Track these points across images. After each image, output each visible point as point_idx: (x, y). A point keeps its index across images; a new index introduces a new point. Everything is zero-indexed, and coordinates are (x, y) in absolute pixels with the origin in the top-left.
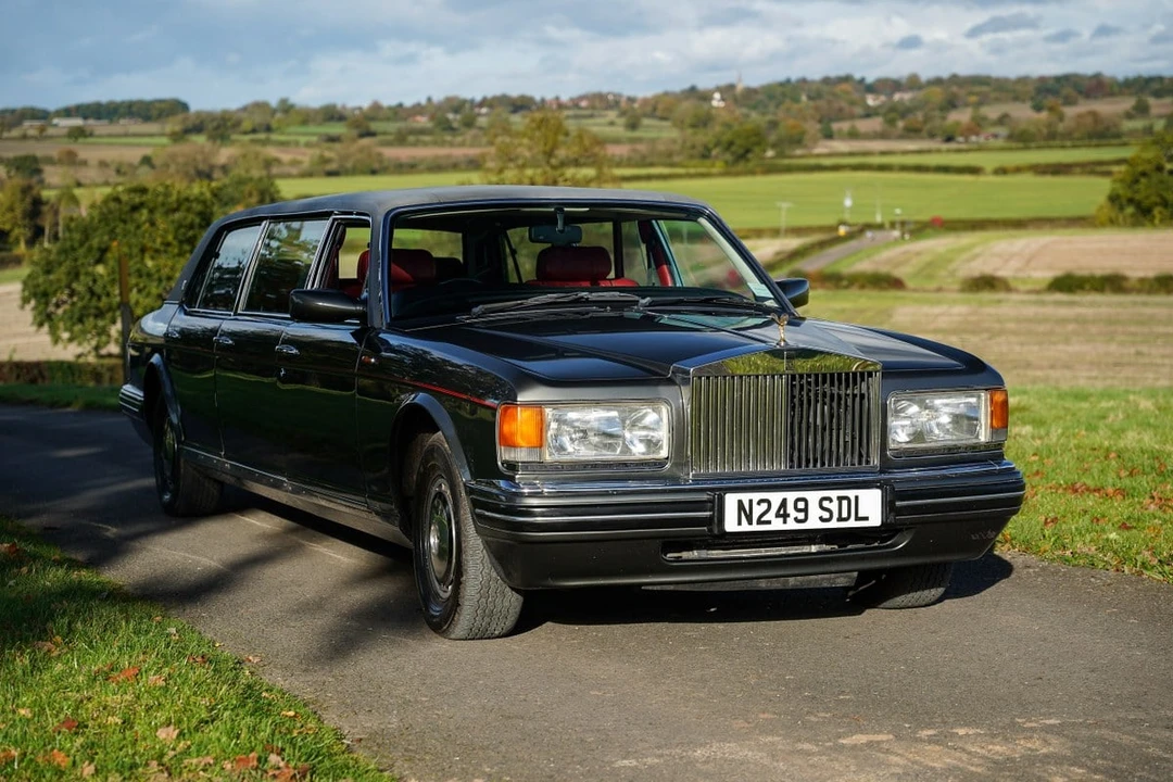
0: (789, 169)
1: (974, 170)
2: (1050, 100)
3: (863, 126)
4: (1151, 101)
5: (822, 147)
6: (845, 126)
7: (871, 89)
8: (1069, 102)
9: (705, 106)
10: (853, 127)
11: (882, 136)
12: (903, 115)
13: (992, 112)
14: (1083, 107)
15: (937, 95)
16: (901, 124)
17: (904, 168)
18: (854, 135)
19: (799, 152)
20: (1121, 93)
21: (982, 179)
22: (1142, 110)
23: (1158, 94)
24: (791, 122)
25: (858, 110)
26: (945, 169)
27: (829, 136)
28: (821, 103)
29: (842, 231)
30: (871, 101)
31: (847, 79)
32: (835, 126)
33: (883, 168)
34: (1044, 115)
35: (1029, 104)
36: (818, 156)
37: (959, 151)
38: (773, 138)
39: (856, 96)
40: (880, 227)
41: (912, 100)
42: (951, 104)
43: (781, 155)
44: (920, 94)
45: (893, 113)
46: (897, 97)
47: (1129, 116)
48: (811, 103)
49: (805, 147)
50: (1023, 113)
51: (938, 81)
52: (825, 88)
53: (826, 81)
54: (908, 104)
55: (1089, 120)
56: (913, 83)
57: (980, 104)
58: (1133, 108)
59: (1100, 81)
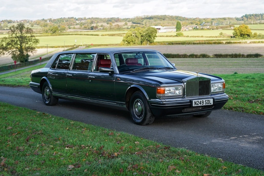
0: (63, 35)
1: (97, 35)
2: (110, 22)
3: (76, 27)
4: (128, 23)
5: (69, 30)
6: (73, 27)
7: (77, 20)
8: (113, 23)
9: (46, 23)
10: (74, 27)
11: (80, 28)
12: (83, 25)
13: (100, 24)
14: (116, 24)
15: (89, 21)
16: (83, 26)
17: (85, 35)
18: (74, 28)
19: (64, 31)
20: (122, 21)
21: (99, 37)
22: (126, 24)
23: (129, 21)
24: (63, 26)
25: (75, 24)
26: (92, 35)
27: (70, 29)
28: (68, 22)
29: (75, 46)
30: (77, 22)
31: (72, 18)
32: (71, 27)
33: (81, 35)
34: (109, 25)
35: (106, 23)
36: (68, 32)
37: (94, 31)
38: (59, 29)
39: (74, 21)
40: (82, 46)
41: (85, 22)
42: (92, 23)
43: (61, 32)
44: (86, 21)
45: (81, 24)
46: (82, 21)
47: (124, 26)
48: (66, 22)
49: (66, 30)
50: (105, 24)
51: (89, 18)
52: (69, 19)
53: (69, 18)
54: (84, 23)
55: (117, 26)
56: (85, 19)
57: (97, 23)
58: (125, 24)
59: (119, 19)
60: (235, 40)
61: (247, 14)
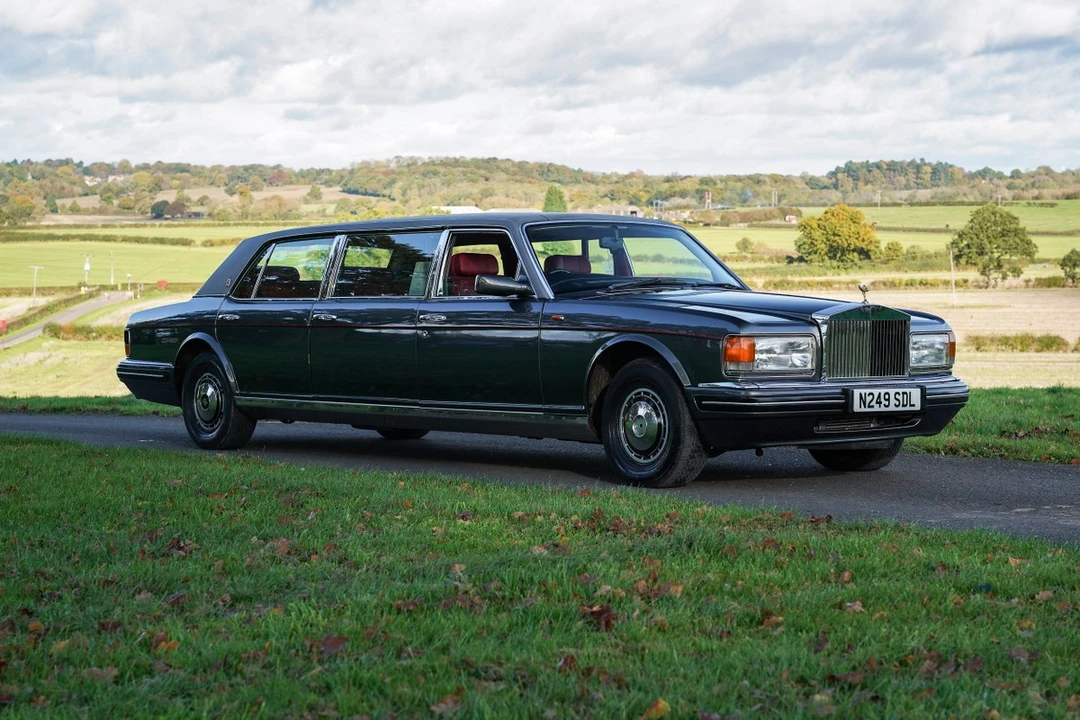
0: (25, 238)
1: (186, 243)
2: (239, 186)
3: (83, 202)
4: (323, 189)
5: (50, 220)
6: (68, 202)
7: (87, 171)
8: (256, 188)
10: (75, 202)
11: (101, 212)
12: (117, 195)
13: (194, 194)
14: (268, 192)
15: (146, 178)
16: (116, 202)
17: (125, 239)
18: (75, 210)
19: (29, 224)
20: (298, 182)
21: (193, 249)
22: (316, 196)
23: (328, 184)
24: (20, 198)
25: (78, 189)
26: (161, 241)
27: (54, 211)
28: (46, 182)
29: (83, 290)
30: (89, 181)
31: (67, 162)
32: (59, 202)
33: (107, 239)
34: (236, 198)
35: (223, 188)
36: (48, 227)
37: (169, 226)
38: (5, 211)
39: (75, 177)
40: (114, 288)
41: (123, 182)
42: (158, 187)
43: (14, 225)
44: (131, 178)
45: (108, 194)
46: (111, 179)
47: (306, 202)
48: (36, 182)
49: (34, 219)
50: (218, 195)
51: (146, 167)
52: (50, 170)
53: (49, 163)
54: (121, 185)
55: (275, 203)
56: (124, 168)
57: (182, 187)
58: (309, 194)
59: (280, 171)
60: (804, 275)
61: (854, 161)
